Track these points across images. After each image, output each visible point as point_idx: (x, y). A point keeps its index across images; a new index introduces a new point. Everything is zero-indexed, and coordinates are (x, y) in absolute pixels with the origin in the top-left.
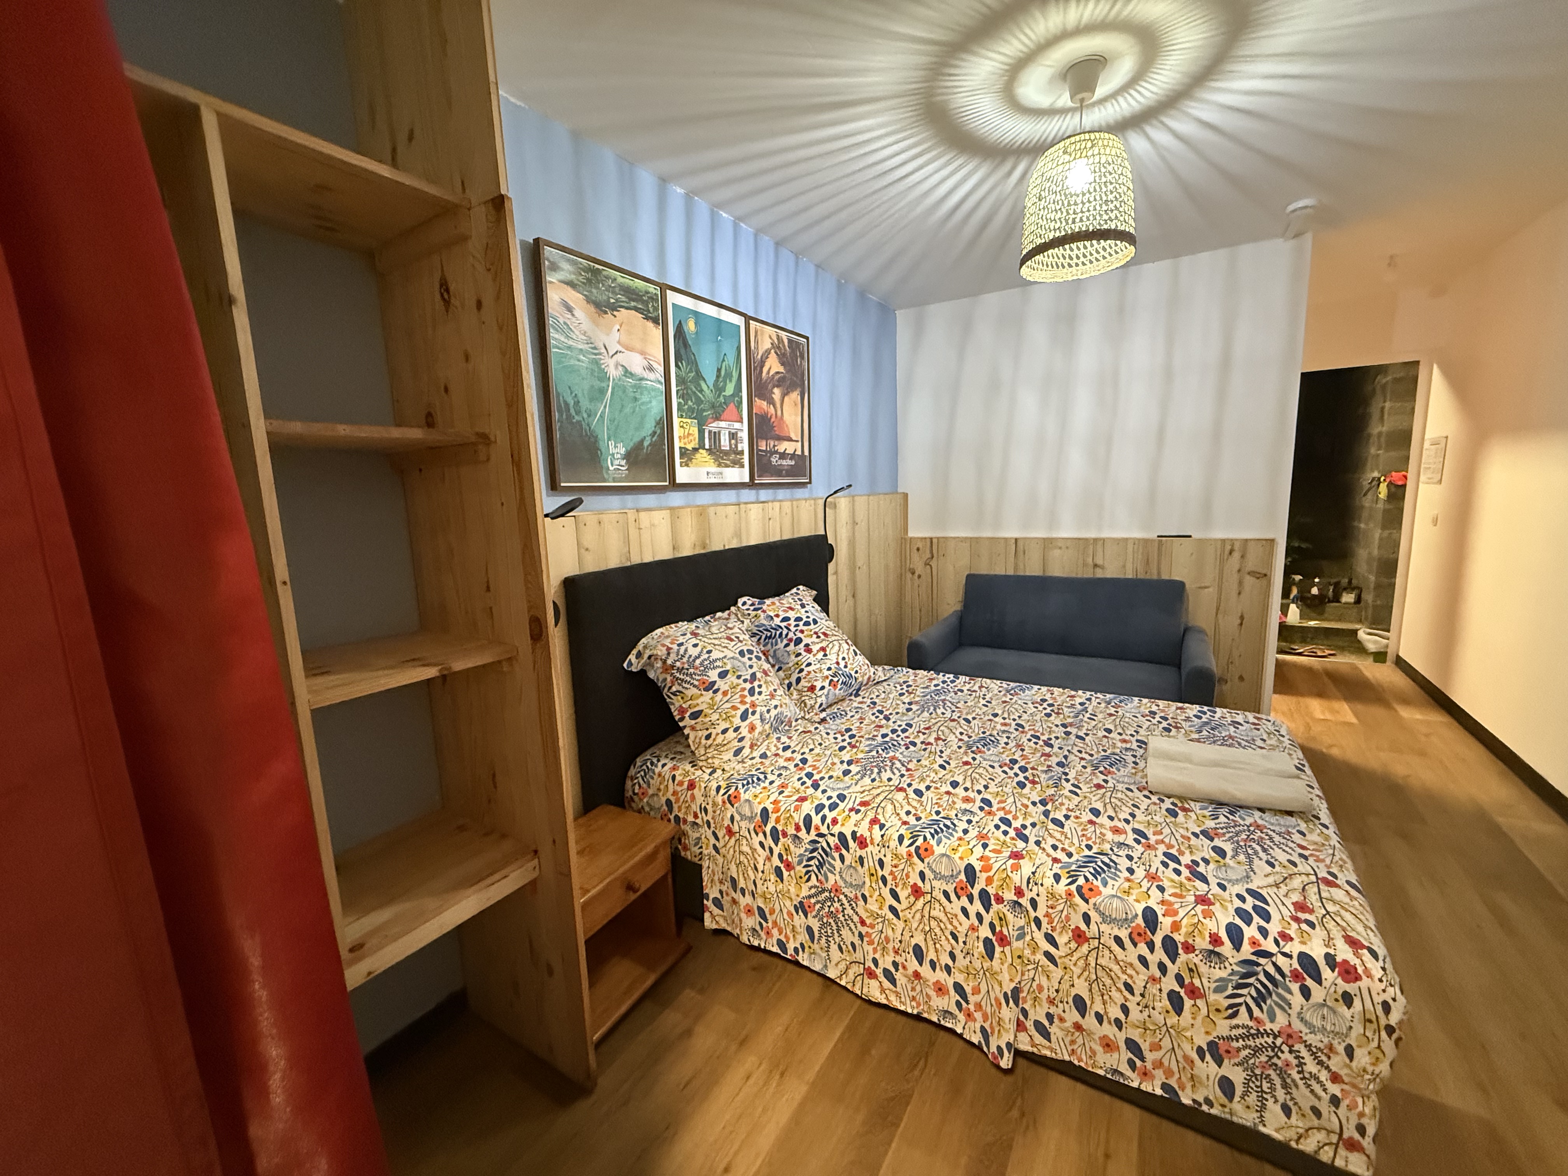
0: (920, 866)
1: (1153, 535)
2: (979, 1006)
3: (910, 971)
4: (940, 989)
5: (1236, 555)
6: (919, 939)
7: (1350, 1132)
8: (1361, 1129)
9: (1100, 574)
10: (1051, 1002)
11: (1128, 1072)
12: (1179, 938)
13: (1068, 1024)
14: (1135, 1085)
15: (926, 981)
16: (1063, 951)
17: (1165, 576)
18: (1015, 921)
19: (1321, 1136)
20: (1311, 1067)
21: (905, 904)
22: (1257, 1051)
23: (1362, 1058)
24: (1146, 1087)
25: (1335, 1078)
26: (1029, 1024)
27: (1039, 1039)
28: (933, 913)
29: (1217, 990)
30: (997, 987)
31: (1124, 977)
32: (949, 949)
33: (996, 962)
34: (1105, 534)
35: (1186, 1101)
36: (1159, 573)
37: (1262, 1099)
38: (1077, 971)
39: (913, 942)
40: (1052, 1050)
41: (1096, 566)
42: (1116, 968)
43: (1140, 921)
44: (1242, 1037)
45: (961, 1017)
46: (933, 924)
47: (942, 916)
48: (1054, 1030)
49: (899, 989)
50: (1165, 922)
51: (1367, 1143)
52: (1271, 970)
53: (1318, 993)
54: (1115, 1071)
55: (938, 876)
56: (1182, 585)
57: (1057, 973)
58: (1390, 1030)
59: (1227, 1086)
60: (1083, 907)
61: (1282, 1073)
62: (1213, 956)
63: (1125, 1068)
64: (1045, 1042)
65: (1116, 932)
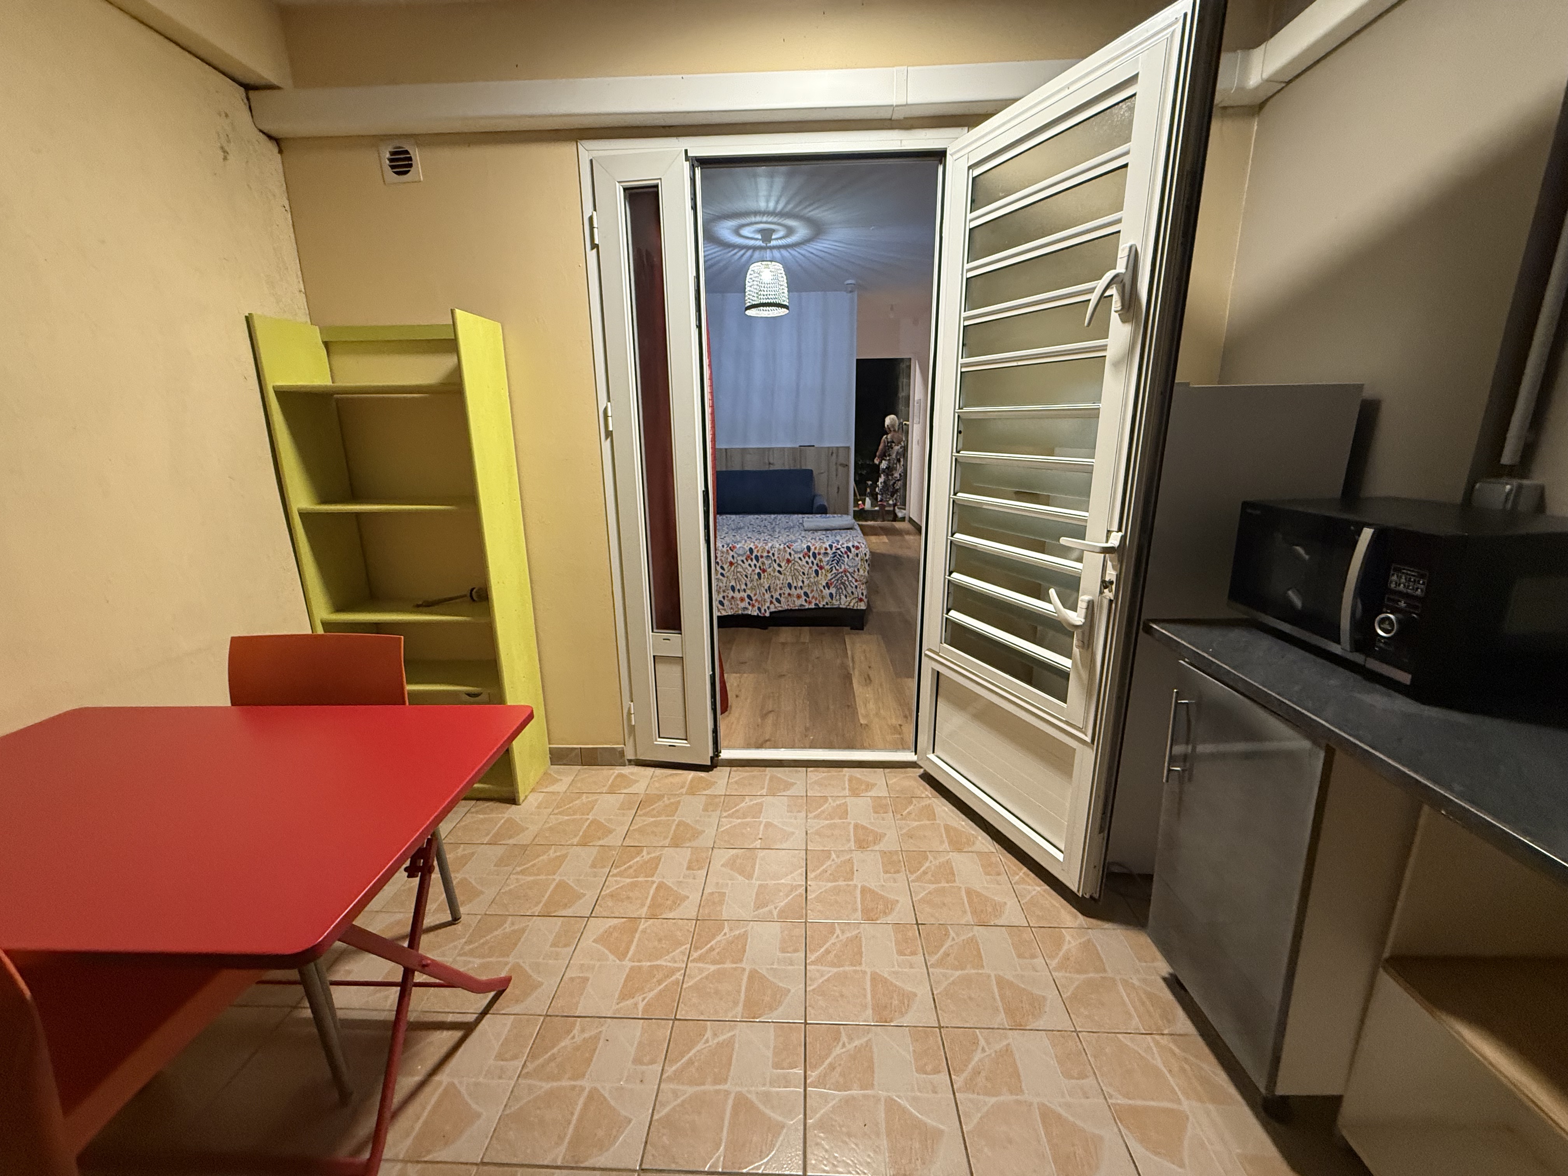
0: (731, 553)
1: (797, 446)
2: (756, 600)
3: (730, 596)
4: (742, 600)
5: (834, 455)
6: (733, 583)
7: (860, 596)
8: (862, 594)
9: (772, 468)
10: (781, 589)
11: (805, 604)
12: (816, 552)
13: (786, 595)
14: (807, 607)
15: (736, 598)
16: (784, 568)
17: (804, 468)
18: (767, 562)
19: (854, 601)
20: (850, 579)
21: (726, 570)
22: (838, 580)
23: (861, 572)
24: (810, 607)
25: (856, 581)
26: (774, 601)
27: (777, 604)
28: (738, 570)
29: (827, 564)
30: (762, 588)
31: (802, 570)
32: (744, 582)
33: (762, 580)
34: (773, 446)
35: (821, 606)
36: (801, 466)
37: (840, 596)
38: (788, 574)
39: (731, 584)
40: (781, 607)
41: (770, 464)
42: (799, 568)
43: (806, 550)
44: (834, 577)
45: (750, 608)
46: (738, 574)
47: (741, 570)
48: (782, 600)
49: (725, 607)
50: (813, 548)
51: (864, 598)
52: (840, 553)
53: (851, 556)
54: (802, 605)
55: (739, 555)
56: (812, 471)
57: (782, 577)
58: (867, 561)
59: (831, 595)
60: (789, 550)
61: (843, 584)
62: (826, 554)
63: (804, 603)
64: (779, 605)
65: (799, 556)
